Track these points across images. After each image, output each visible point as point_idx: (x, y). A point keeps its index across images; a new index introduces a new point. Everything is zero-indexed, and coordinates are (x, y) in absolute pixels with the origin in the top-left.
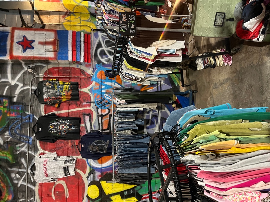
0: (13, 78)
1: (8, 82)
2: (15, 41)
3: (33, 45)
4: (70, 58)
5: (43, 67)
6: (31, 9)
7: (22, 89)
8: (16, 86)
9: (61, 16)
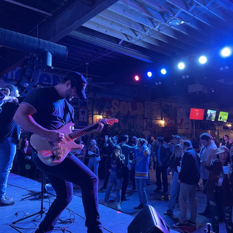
2: (84, 109)
3: (83, 115)
4: (79, 126)
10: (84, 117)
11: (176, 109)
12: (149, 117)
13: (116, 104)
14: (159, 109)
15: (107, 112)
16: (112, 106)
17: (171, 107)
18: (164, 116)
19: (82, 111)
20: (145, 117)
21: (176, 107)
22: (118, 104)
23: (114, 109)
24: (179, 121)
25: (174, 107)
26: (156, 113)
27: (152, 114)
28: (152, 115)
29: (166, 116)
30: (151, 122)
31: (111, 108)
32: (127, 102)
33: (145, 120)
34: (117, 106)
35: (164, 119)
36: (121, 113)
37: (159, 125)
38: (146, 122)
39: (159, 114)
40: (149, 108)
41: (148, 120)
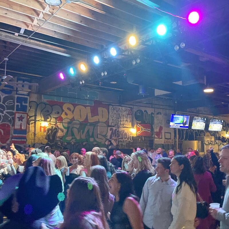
0: (6, 112)
1: (5, 110)
2: (23, 115)
3: (21, 121)
4: (14, 135)
5: (11, 124)
6: (37, 120)
7: (1, 115)
8: (3, 113)
9: (34, 132)
10: (21, 124)
11: (153, 115)
12: (115, 125)
13: (69, 109)
14: (130, 114)
15: (56, 118)
16: (63, 111)
17: (145, 113)
18: (136, 124)
19: (19, 116)
20: (110, 124)
21: (152, 113)
22: (72, 109)
23: (66, 114)
24: (156, 130)
25: (149, 113)
26: (125, 119)
27: (119, 120)
28: (120, 122)
30: (117, 130)
31: (62, 114)
32: (85, 106)
33: (109, 128)
34: (71, 111)
35: (135, 127)
36: (75, 119)
37: (128, 134)
38: (110, 131)
39: (129, 122)
40: (115, 113)
41: (113, 128)
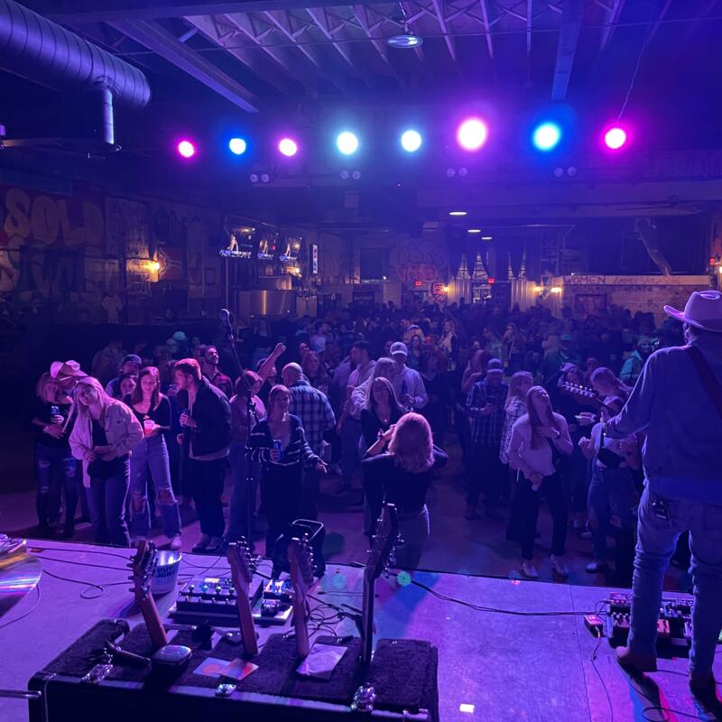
11: (185, 224)
12: (119, 252)
13: (20, 206)
14: (144, 222)
16: (6, 213)
17: (173, 217)
18: (157, 247)
20: (108, 251)
21: (184, 219)
22: (27, 205)
23: (15, 223)
24: (192, 264)
25: (180, 218)
26: (136, 236)
28: (127, 245)
29: (162, 246)
30: (123, 266)
31: (4, 222)
32: (55, 198)
33: (108, 261)
34: (24, 212)
35: (155, 258)
36: (36, 238)
37: (144, 276)
39: (143, 242)
40: (117, 220)
41: (115, 261)
